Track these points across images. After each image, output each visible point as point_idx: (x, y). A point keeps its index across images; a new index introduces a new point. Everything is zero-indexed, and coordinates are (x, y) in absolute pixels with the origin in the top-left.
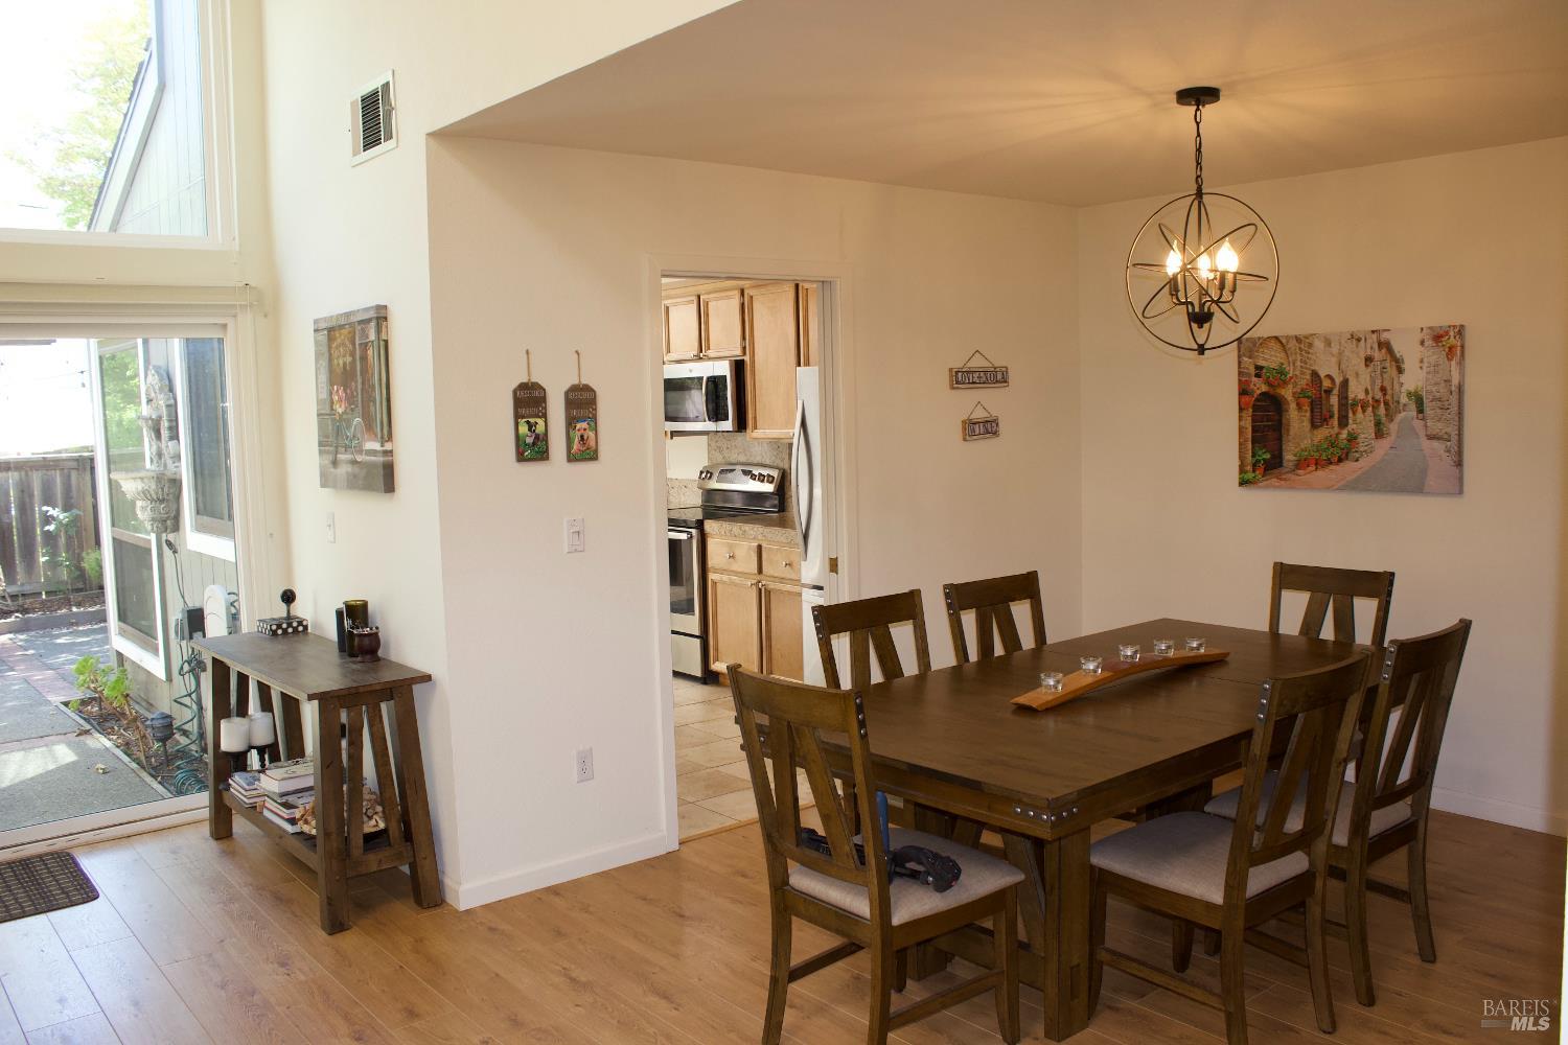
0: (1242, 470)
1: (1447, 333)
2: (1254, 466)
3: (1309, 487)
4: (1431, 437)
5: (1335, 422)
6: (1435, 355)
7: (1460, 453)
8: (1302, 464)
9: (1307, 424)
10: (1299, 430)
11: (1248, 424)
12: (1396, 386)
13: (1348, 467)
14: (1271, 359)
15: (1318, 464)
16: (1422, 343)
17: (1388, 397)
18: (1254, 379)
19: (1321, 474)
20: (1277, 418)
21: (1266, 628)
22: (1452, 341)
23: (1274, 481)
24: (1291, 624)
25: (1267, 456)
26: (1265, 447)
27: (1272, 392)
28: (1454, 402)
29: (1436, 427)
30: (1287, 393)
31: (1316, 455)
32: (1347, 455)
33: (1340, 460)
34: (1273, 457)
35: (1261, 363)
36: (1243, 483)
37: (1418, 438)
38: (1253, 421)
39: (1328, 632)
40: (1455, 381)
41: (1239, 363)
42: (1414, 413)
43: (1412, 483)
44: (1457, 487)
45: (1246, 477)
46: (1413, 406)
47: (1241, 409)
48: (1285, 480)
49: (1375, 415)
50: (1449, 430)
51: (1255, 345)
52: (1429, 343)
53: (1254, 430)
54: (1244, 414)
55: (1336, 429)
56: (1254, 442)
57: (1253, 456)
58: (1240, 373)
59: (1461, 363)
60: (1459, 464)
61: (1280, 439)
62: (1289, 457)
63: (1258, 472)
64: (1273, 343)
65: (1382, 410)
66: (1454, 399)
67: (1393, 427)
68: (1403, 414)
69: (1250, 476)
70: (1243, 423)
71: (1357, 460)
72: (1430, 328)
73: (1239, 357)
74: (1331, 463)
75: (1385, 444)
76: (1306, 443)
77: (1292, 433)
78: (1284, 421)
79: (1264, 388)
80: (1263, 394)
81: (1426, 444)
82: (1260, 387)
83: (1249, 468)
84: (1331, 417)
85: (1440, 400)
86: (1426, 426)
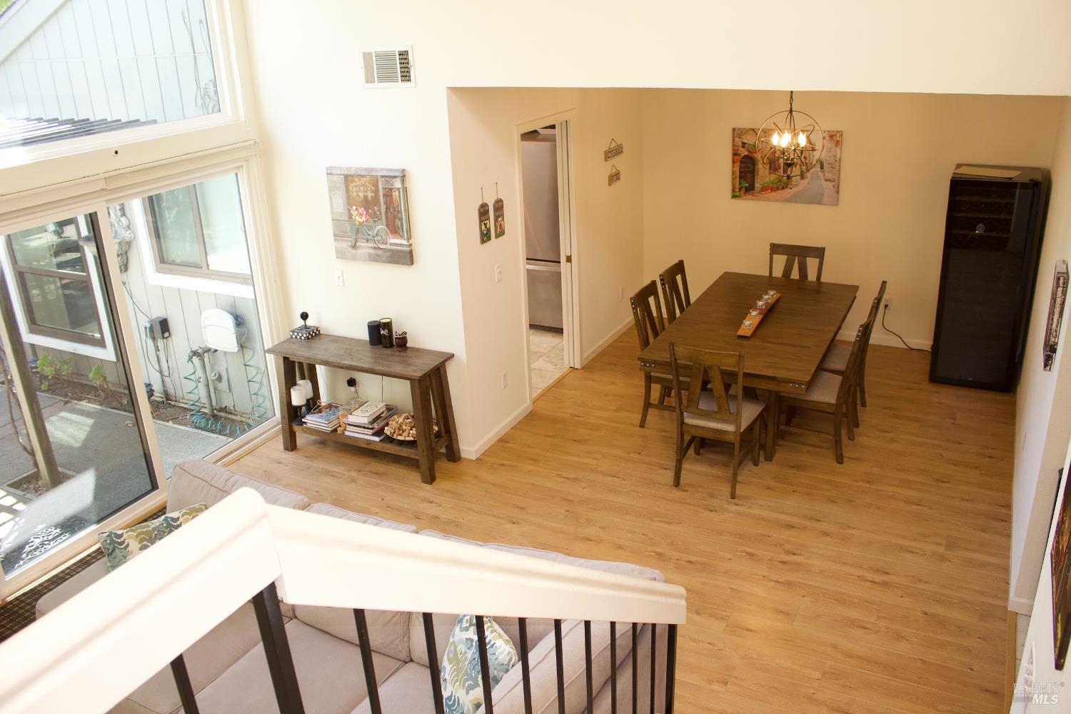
0: (733, 190)
1: (836, 135)
2: (740, 189)
3: (767, 200)
4: (826, 180)
5: (782, 170)
6: (829, 144)
7: (838, 187)
8: (764, 189)
9: (767, 172)
10: (763, 175)
11: (737, 169)
12: (811, 156)
13: (787, 192)
14: (749, 139)
15: (772, 189)
16: (824, 138)
17: (807, 161)
18: (741, 149)
19: (773, 194)
20: (752, 167)
21: (768, 275)
22: (838, 138)
23: (750, 197)
24: (778, 272)
25: (747, 185)
26: (745, 180)
27: (750, 154)
28: (836, 165)
29: (829, 176)
30: (758, 156)
31: (771, 186)
32: (787, 186)
33: (783, 188)
34: (750, 185)
35: (745, 141)
36: (734, 197)
37: (820, 180)
38: (740, 168)
39: (795, 275)
40: (838, 157)
41: (733, 141)
42: (819, 169)
43: (817, 200)
44: (836, 202)
45: (736, 194)
46: (818, 165)
47: (734, 162)
48: (756, 196)
49: (801, 169)
50: (835, 177)
51: (742, 132)
52: (827, 138)
53: (740, 172)
54: (735, 165)
55: (782, 174)
56: (740, 177)
57: (740, 184)
58: (734, 145)
59: (841, 149)
60: (838, 192)
61: (754, 177)
62: (758, 186)
63: (742, 192)
64: (751, 132)
65: (804, 168)
66: (837, 164)
67: (809, 175)
68: (814, 169)
69: (738, 194)
70: (735, 169)
71: (791, 188)
72: (829, 132)
73: (734, 137)
74: (778, 189)
75: (805, 182)
76: (767, 180)
77: (760, 174)
78: (756, 169)
79: (746, 153)
80: (745, 156)
81: (824, 183)
82: (744, 152)
83: (737, 190)
84: (780, 168)
85: (831, 164)
86: (824, 175)
